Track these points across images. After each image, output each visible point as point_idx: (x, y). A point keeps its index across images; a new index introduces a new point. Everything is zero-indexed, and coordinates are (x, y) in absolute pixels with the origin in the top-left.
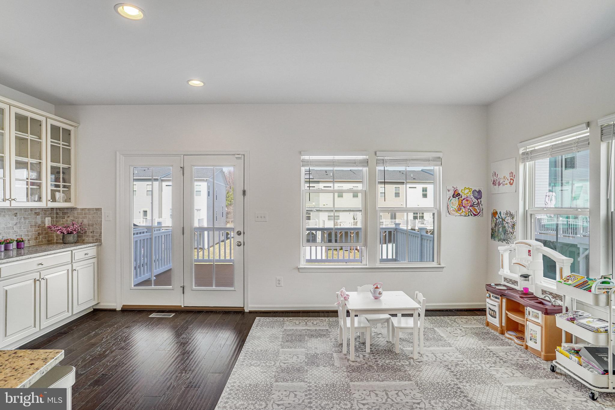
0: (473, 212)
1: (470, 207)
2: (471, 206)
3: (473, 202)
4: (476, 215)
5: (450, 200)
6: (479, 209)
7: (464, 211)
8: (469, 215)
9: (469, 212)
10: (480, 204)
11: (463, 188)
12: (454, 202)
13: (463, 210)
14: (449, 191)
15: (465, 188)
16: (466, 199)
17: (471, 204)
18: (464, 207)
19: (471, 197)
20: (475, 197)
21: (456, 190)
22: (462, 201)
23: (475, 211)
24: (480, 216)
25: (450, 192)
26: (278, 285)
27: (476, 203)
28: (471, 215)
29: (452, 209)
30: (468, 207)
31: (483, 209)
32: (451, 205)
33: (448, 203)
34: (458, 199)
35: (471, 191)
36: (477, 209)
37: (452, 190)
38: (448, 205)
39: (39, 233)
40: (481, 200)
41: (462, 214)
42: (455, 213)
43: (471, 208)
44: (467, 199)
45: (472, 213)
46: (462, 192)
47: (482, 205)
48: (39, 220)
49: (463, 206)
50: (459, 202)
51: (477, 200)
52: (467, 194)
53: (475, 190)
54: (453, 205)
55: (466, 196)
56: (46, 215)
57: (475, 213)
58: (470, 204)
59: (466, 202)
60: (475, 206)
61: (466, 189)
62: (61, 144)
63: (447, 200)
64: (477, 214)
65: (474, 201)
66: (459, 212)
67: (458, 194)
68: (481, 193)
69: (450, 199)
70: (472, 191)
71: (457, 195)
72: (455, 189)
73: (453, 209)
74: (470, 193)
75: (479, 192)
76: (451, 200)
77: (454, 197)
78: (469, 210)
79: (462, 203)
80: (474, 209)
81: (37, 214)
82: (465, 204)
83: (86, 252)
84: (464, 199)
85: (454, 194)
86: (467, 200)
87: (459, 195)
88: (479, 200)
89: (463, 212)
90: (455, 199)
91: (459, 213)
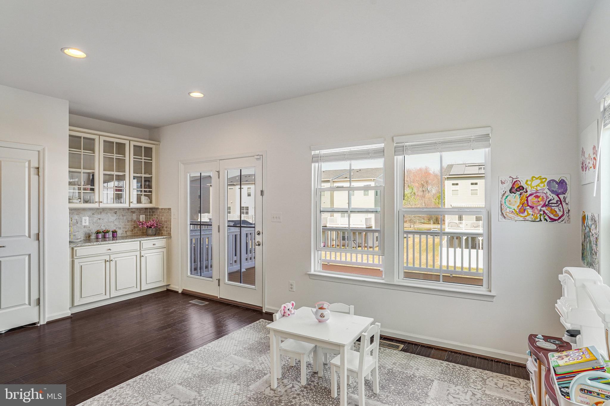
0: (548, 216)
1: (542, 207)
2: (544, 205)
3: (549, 199)
4: (555, 220)
5: (504, 197)
6: (562, 210)
7: (531, 213)
8: (541, 220)
9: (541, 215)
10: (563, 203)
11: (529, 178)
12: (513, 200)
13: (529, 212)
14: (502, 183)
15: (534, 177)
16: (535, 195)
17: (545, 203)
18: (530, 207)
19: (545, 192)
20: (553, 192)
21: (517, 181)
22: (527, 197)
23: (552, 214)
24: (564, 222)
25: (504, 185)
26: (290, 290)
27: (555, 201)
28: (546, 220)
29: (508, 210)
30: (539, 208)
31: (569, 211)
32: (507, 203)
33: (501, 201)
34: (520, 195)
35: (545, 182)
36: (557, 209)
37: (509, 182)
38: (501, 205)
39: (134, 227)
40: (564, 195)
41: (527, 218)
42: (515, 217)
43: (544, 209)
44: (537, 194)
45: (546, 217)
46: (527, 185)
47: (567, 204)
48: (134, 217)
49: (528, 206)
50: (521, 200)
51: (558, 195)
52: (537, 186)
53: (553, 181)
54: (510, 204)
55: (535, 190)
56: (140, 213)
57: (552, 216)
58: (542, 203)
59: (535, 200)
60: (553, 205)
61: (534, 179)
62: (143, 159)
63: (500, 196)
64: (557, 218)
65: (551, 197)
66: (521, 215)
67: (519, 187)
68: (566, 184)
69: (506, 195)
70: (547, 182)
71: (518, 189)
72: (515, 180)
73: (510, 210)
74: (542, 185)
75: (562, 183)
76: (507, 197)
77: (513, 193)
78: (542, 213)
79: (527, 200)
80: (551, 209)
81: (133, 212)
82: (533, 202)
83: (154, 243)
84: (531, 195)
85: (512, 188)
86: (537, 197)
87: (521, 188)
88: (561, 196)
89: (528, 214)
90: (515, 195)
91: (522, 217)
